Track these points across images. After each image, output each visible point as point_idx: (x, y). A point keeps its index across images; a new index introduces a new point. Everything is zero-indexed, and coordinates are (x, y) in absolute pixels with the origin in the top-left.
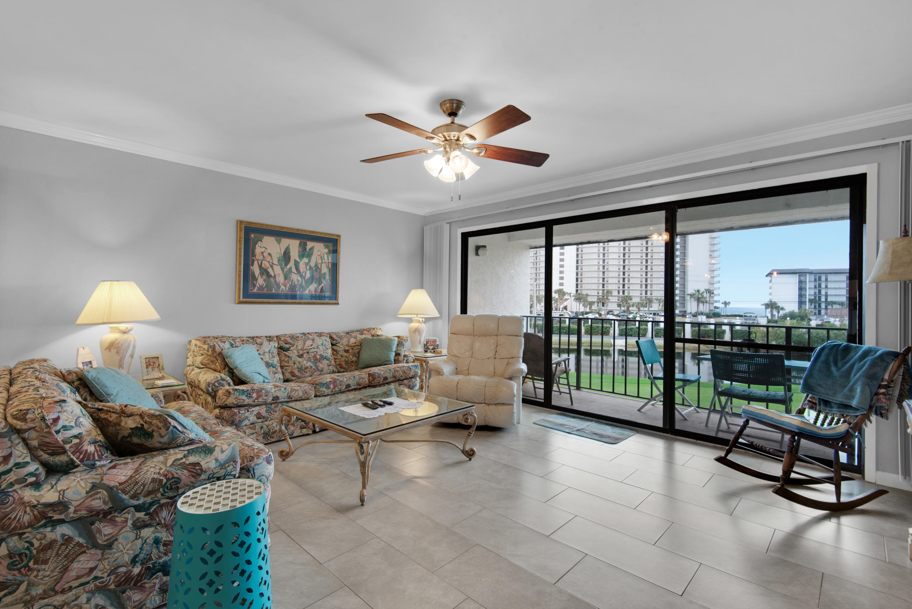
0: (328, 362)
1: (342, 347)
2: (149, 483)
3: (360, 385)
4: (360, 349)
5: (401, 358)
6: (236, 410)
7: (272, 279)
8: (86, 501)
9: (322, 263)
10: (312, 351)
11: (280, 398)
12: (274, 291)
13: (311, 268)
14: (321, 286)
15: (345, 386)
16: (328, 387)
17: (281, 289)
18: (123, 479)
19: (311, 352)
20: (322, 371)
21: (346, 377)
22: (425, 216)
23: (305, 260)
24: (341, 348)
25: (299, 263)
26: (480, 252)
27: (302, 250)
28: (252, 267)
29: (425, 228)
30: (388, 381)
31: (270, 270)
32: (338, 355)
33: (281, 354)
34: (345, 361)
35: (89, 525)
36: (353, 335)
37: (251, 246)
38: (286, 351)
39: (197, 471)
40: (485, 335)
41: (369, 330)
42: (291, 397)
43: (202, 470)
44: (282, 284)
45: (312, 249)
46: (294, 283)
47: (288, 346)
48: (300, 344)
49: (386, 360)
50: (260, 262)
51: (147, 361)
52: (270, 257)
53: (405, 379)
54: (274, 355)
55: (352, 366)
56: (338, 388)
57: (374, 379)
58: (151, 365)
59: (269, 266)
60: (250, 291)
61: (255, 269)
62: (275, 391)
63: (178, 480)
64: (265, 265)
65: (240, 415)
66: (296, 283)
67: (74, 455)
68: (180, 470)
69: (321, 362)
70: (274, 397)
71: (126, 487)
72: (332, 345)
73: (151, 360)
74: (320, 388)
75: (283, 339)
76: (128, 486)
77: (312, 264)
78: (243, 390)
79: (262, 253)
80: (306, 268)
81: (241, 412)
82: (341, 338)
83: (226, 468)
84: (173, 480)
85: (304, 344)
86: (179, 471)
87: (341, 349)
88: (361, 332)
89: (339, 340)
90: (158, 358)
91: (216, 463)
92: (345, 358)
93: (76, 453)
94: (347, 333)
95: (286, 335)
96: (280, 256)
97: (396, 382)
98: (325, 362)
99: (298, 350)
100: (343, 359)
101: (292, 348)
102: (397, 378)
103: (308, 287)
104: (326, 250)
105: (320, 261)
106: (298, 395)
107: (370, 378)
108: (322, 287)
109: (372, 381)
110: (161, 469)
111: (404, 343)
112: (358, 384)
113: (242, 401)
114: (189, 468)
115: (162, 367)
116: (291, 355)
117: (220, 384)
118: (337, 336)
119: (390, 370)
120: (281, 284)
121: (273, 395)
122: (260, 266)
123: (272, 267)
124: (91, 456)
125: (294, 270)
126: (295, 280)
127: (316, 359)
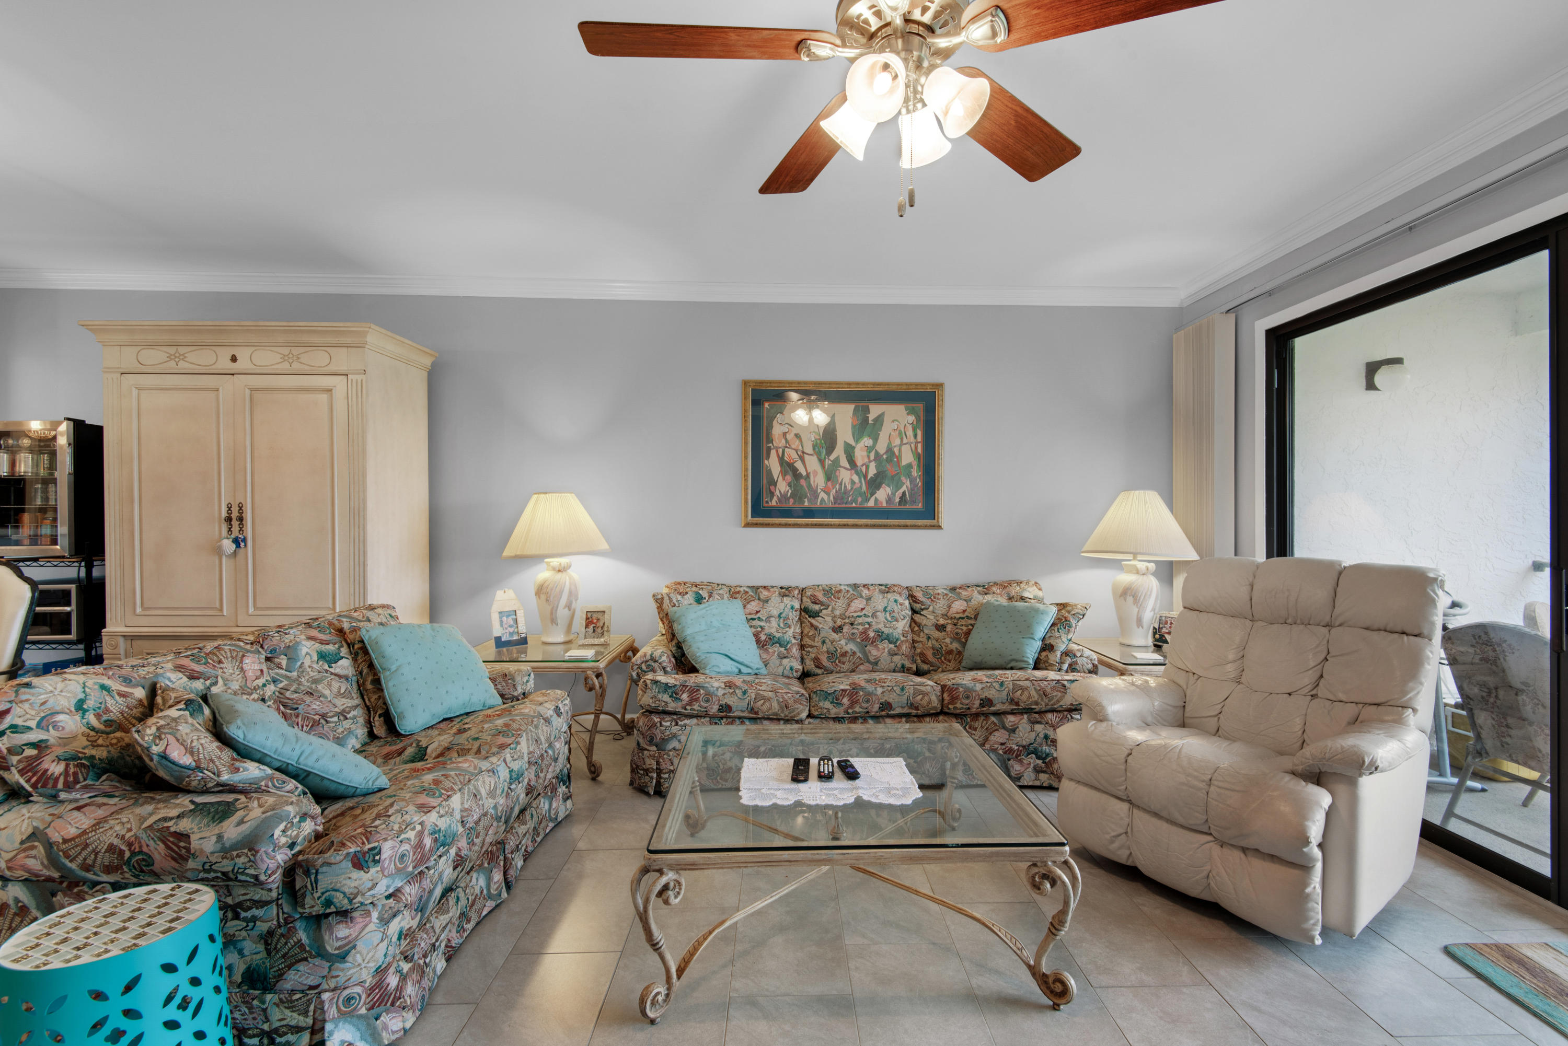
0: (892, 646)
1: (932, 617)
2: (103, 851)
3: (917, 708)
4: (973, 625)
5: (1055, 657)
6: (656, 719)
7: (803, 482)
8: (19, 857)
9: (902, 444)
10: (860, 620)
11: (734, 709)
12: (806, 504)
13: (878, 457)
14: (901, 491)
15: (878, 705)
16: (837, 702)
17: (819, 500)
18: (72, 831)
19: (859, 624)
20: (876, 663)
21: (883, 687)
22: (1181, 309)
23: (867, 441)
24: (928, 619)
25: (854, 448)
26: (1378, 379)
27: (859, 422)
28: (766, 462)
29: (1174, 336)
30: (993, 709)
31: (799, 465)
32: (922, 634)
33: (805, 623)
34: (933, 648)
35: (49, 895)
36: (964, 593)
37: (765, 424)
38: (814, 617)
39: (180, 851)
40: (1289, 621)
41: (1005, 585)
42: (756, 710)
43: (188, 850)
44: (822, 490)
45: (879, 419)
46: (845, 487)
47: (817, 607)
48: (839, 606)
49: (1013, 657)
50: (780, 451)
51: (589, 616)
52: (798, 442)
53: (1053, 711)
54: (789, 622)
55: (950, 661)
56: (861, 707)
57: (954, 699)
58: (593, 623)
59: (797, 457)
60: (765, 505)
61: (773, 464)
62: (724, 695)
63: (149, 860)
64: (790, 456)
65: (663, 728)
66: (849, 487)
67: (22, 776)
68: (155, 841)
69: (876, 646)
70: (721, 706)
71: (70, 849)
72: (914, 611)
73: (595, 616)
74: (820, 700)
75: (809, 594)
76: (73, 848)
77: (881, 447)
78: (667, 684)
79: (785, 434)
80: (869, 457)
81: (664, 723)
82: (933, 598)
83: (233, 859)
84: (140, 857)
85: (849, 605)
86: (151, 843)
87: (929, 623)
88: (985, 589)
89: (928, 602)
90: (604, 612)
91: (216, 842)
92: (934, 642)
93: (27, 773)
94: (953, 589)
95: (818, 586)
96: (818, 437)
97: (1022, 714)
98: (886, 646)
99: (835, 616)
100: (930, 644)
101: (824, 612)
102: (1022, 705)
103: (872, 495)
104: (911, 418)
105: (897, 442)
106: (770, 709)
107: (945, 695)
108: (904, 493)
109: (949, 703)
110: (130, 830)
111: (1073, 622)
112: (912, 704)
113: (663, 704)
114: (169, 840)
115: (608, 627)
116: (821, 626)
117: (648, 666)
118: (926, 593)
119: (1002, 684)
120: (819, 491)
121: (719, 700)
122: (781, 459)
123: (802, 459)
124: (51, 783)
125: (844, 462)
126: (847, 480)
127: (867, 638)
